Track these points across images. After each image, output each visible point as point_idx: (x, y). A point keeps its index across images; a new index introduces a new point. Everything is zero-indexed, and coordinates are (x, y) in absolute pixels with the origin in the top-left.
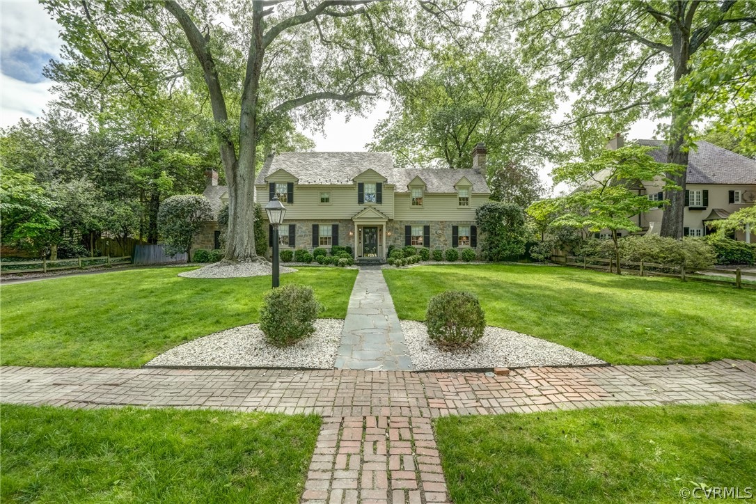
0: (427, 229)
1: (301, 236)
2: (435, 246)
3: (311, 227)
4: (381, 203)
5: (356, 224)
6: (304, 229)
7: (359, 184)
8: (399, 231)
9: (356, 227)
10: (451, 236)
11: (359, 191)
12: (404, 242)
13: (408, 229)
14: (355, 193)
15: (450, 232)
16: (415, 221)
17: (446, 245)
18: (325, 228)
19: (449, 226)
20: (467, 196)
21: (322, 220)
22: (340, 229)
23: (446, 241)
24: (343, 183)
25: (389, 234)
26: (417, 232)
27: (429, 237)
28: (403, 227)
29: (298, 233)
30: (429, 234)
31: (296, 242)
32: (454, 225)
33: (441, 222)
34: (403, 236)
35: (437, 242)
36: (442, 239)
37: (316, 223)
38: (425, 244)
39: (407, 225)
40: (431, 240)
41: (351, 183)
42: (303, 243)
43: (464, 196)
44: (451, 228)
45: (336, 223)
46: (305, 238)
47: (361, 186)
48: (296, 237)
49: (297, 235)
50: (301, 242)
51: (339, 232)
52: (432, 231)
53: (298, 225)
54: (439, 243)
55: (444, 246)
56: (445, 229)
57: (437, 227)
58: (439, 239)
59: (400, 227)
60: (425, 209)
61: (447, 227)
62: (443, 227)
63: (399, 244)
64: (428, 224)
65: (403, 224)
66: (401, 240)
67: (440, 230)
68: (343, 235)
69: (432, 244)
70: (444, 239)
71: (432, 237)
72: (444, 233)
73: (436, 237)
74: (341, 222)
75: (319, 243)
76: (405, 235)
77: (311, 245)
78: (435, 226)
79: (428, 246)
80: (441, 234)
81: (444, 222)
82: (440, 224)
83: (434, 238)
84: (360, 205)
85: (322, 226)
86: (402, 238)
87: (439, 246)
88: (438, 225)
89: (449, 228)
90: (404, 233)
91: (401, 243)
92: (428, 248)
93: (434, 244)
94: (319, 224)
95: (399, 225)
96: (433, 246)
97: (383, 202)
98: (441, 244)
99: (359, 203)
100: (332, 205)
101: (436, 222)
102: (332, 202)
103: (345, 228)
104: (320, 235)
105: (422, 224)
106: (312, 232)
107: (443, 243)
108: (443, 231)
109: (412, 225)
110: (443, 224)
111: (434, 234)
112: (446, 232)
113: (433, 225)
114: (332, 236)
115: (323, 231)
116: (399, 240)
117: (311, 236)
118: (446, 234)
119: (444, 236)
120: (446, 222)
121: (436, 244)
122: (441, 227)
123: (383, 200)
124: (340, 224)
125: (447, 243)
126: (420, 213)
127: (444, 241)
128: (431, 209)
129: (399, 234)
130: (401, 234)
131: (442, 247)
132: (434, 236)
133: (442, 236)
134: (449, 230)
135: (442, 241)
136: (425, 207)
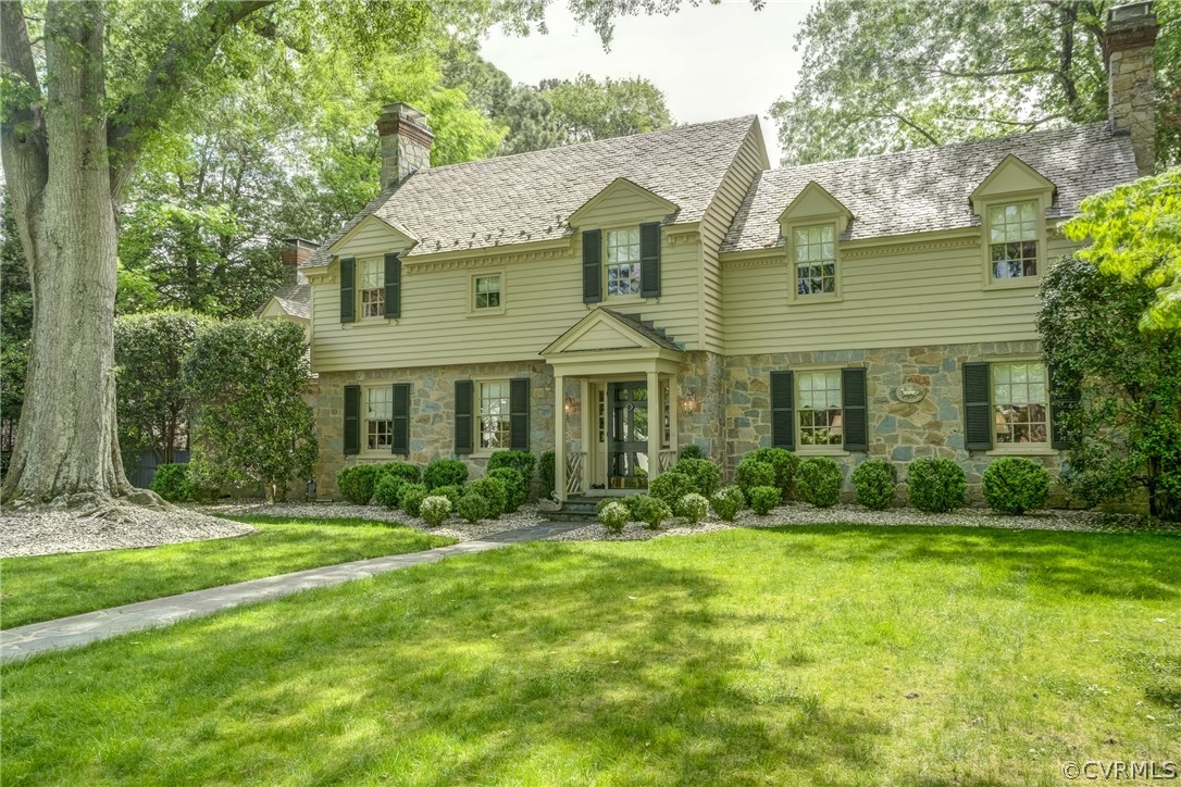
0: (854, 382)
1: (424, 420)
2: (890, 450)
3: (453, 391)
4: (658, 295)
5: (559, 373)
6: (434, 396)
7: (586, 235)
8: (750, 394)
9: (558, 384)
10: (958, 407)
11: (586, 261)
12: (769, 435)
13: (783, 385)
14: (574, 267)
15: (953, 389)
16: (806, 355)
17: (938, 442)
18: (493, 390)
19: (948, 366)
20: (1030, 236)
21: (482, 366)
22: (536, 393)
23: (936, 425)
24: (536, 238)
25: (690, 405)
26: (818, 392)
27: (865, 413)
28: (765, 378)
29: (417, 411)
30: (865, 402)
31: (412, 439)
32: (972, 358)
33: (914, 351)
34: (766, 411)
35: (899, 432)
36: (920, 419)
37: (465, 377)
38: (848, 442)
39: (777, 368)
40: (873, 424)
41: (558, 234)
42: (430, 443)
43: (1014, 237)
44: (959, 374)
45: (524, 374)
46: (437, 427)
47: (592, 244)
48: (413, 422)
49: (414, 418)
50: (425, 438)
51: (533, 402)
52: (877, 388)
53: (418, 384)
54: (908, 435)
55: (929, 448)
56: (931, 377)
57: (899, 373)
58: (908, 419)
59: (753, 378)
60: (845, 306)
61: (941, 368)
62: (923, 371)
63: (752, 441)
64: (860, 363)
65: (762, 365)
66: (756, 428)
67: (910, 383)
68: (543, 414)
69: (879, 440)
70: (929, 419)
71: (876, 414)
72: (929, 394)
73: (892, 411)
74: (534, 370)
75: (475, 441)
76: (770, 409)
77: (453, 449)
78: (887, 369)
79: (862, 447)
80: (914, 400)
81: (926, 350)
82: (909, 358)
83: (887, 417)
84: (589, 309)
85: (481, 385)
86: (759, 419)
87: (909, 448)
88: (900, 365)
89: (948, 375)
90: (769, 399)
91: (756, 438)
92: (860, 455)
93: (887, 440)
94: (473, 378)
95: (749, 372)
96: (884, 446)
97: (664, 292)
98: (917, 438)
99: (585, 302)
100: (510, 313)
101: (894, 352)
102: (509, 305)
103: (547, 389)
104: (480, 414)
105: (835, 363)
106: (453, 405)
107: (926, 436)
108: (922, 388)
109: (794, 369)
110: (921, 358)
111: (886, 402)
112: (935, 390)
113: (883, 363)
114: (512, 417)
115: (486, 402)
116: (752, 428)
117: (453, 421)
118: (937, 398)
119: (929, 407)
120: (935, 350)
121: (894, 439)
122: (914, 372)
123: (664, 284)
124: (531, 377)
125: (941, 434)
126: (829, 323)
127: (930, 425)
128: (871, 303)
129: (749, 405)
130: (756, 404)
131: (919, 451)
132: (885, 406)
133: (919, 407)
134: (947, 381)
135: (919, 425)
136: (846, 297)
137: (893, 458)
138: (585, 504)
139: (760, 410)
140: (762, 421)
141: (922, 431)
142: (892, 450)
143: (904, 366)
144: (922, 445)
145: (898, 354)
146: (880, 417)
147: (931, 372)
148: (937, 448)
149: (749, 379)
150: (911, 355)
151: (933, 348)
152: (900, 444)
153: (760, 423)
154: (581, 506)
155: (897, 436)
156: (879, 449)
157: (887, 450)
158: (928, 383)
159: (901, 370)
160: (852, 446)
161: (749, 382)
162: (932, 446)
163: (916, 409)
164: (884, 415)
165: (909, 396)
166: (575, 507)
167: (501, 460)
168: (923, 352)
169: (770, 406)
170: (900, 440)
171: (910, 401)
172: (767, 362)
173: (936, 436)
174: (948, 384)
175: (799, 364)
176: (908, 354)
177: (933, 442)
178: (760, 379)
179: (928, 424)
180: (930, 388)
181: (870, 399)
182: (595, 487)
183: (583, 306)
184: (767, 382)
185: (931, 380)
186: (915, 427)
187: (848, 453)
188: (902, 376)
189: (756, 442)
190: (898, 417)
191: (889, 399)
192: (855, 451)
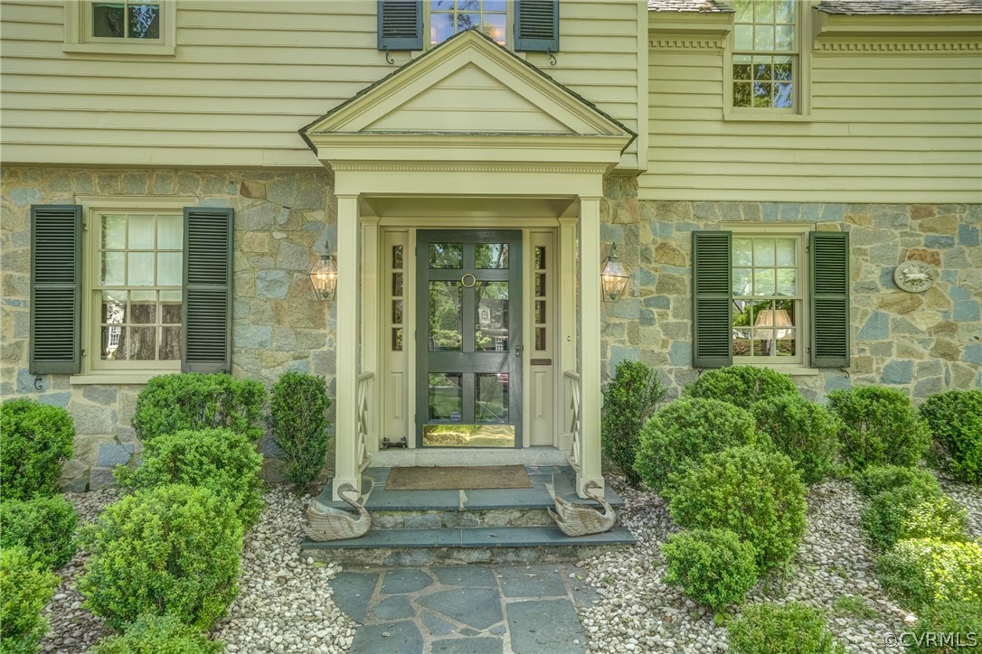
0: (828, 256)
2: (879, 365)
3: (25, 227)
4: (553, 50)
5: (349, 186)
8: (655, 268)
9: (347, 214)
12: (686, 340)
13: (712, 254)
16: (751, 207)
17: (948, 353)
18: (142, 235)
19: (968, 236)
21: (109, 173)
22: (250, 242)
23: (948, 328)
26: (762, 269)
27: (842, 306)
28: (681, 242)
30: (843, 289)
33: (920, 210)
34: (682, 299)
35: (894, 338)
36: (924, 320)
37: (60, 197)
38: (819, 354)
39: (701, 226)
40: (856, 324)
45: (220, 198)
51: (242, 263)
52: (864, 268)
54: (907, 342)
55: (937, 365)
56: (942, 254)
57: (896, 245)
58: (907, 317)
59: (659, 241)
60: (814, 130)
61: (956, 240)
62: (931, 243)
63: (656, 349)
64: (834, 226)
65: (675, 220)
66: (665, 327)
67: (913, 262)
68: (267, 288)
69: (863, 350)
70: (939, 319)
71: (861, 308)
72: (938, 280)
73: (884, 305)
74: (245, 192)
75: (87, 345)
76: (688, 295)
77: (24, 364)
78: (877, 237)
79: (839, 361)
80: (920, 289)
81: (935, 210)
82: (910, 221)
83: (876, 314)
84: (391, 64)
85: (104, 218)
86: (670, 312)
87: (909, 364)
88: (897, 232)
89: (967, 251)
90: (687, 279)
91: (665, 344)
92: (833, 374)
93: (875, 350)
94: (87, 204)
95: (654, 230)
96: (869, 361)
97: (565, 44)
98: (918, 348)
99: (383, 49)
100: (189, 54)
101: (889, 211)
102: (186, 37)
103: (278, 235)
104: (98, 284)
105: (795, 223)
106: (26, 261)
107: (932, 345)
108: (931, 268)
109: (734, 230)
110: (927, 221)
111: (876, 289)
112: (947, 274)
113: (870, 228)
114: (190, 295)
115: (115, 260)
116: (657, 327)
117: (24, 297)
118: (950, 286)
119: (939, 299)
120: (948, 211)
121: (885, 349)
122: (919, 243)
123: (564, 28)
124: (238, 208)
125: (954, 342)
126: (788, 157)
127: (940, 329)
128: (855, 130)
129: (653, 288)
130: (663, 286)
131: (923, 368)
132: (875, 298)
133: (924, 299)
134: (965, 260)
135: (923, 328)
136: (816, 116)
137: (883, 380)
138: (423, 510)
139: (672, 297)
140: (675, 316)
141: (927, 337)
142: (882, 366)
143: (903, 234)
144: (927, 359)
145: (893, 213)
146: (865, 313)
147: (942, 246)
148: (950, 363)
149: (654, 242)
150: (914, 217)
151: (947, 207)
152: (894, 357)
153: (671, 319)
154: (416, 517)
155: (890, 344)
156: (865, 365)
157: (875, 366)
158: (936, 262)
159: (899, 239)
160: (824, 360)
161: (653, 248)
162: (942, 360)
163: (920, 302)
164: (871, 310)
165: (913, 281)
166: (399, 517)
167: (181, 401)
168: (931, 214)
169: (688, 289)
170: (894, 350)
171: (914, 289)
172: (686, 214)
173: (949, 345)
174: (965, 265)
175: (738, 222)
176: (909, 214)
177: (944, 355)
178: (673, 244)
179: (936, 327)
180: (940, 270)
181: (852, 284)
182: (387, 445)
183: (380, 59)
184: (686, 249)
185: (942, 257)
186: (917, 331)
187: (816, 371)
188: (900, 249)
189: (665, 351)
190: (892, 315)
191: (879, 286)
192: (829, 367)
